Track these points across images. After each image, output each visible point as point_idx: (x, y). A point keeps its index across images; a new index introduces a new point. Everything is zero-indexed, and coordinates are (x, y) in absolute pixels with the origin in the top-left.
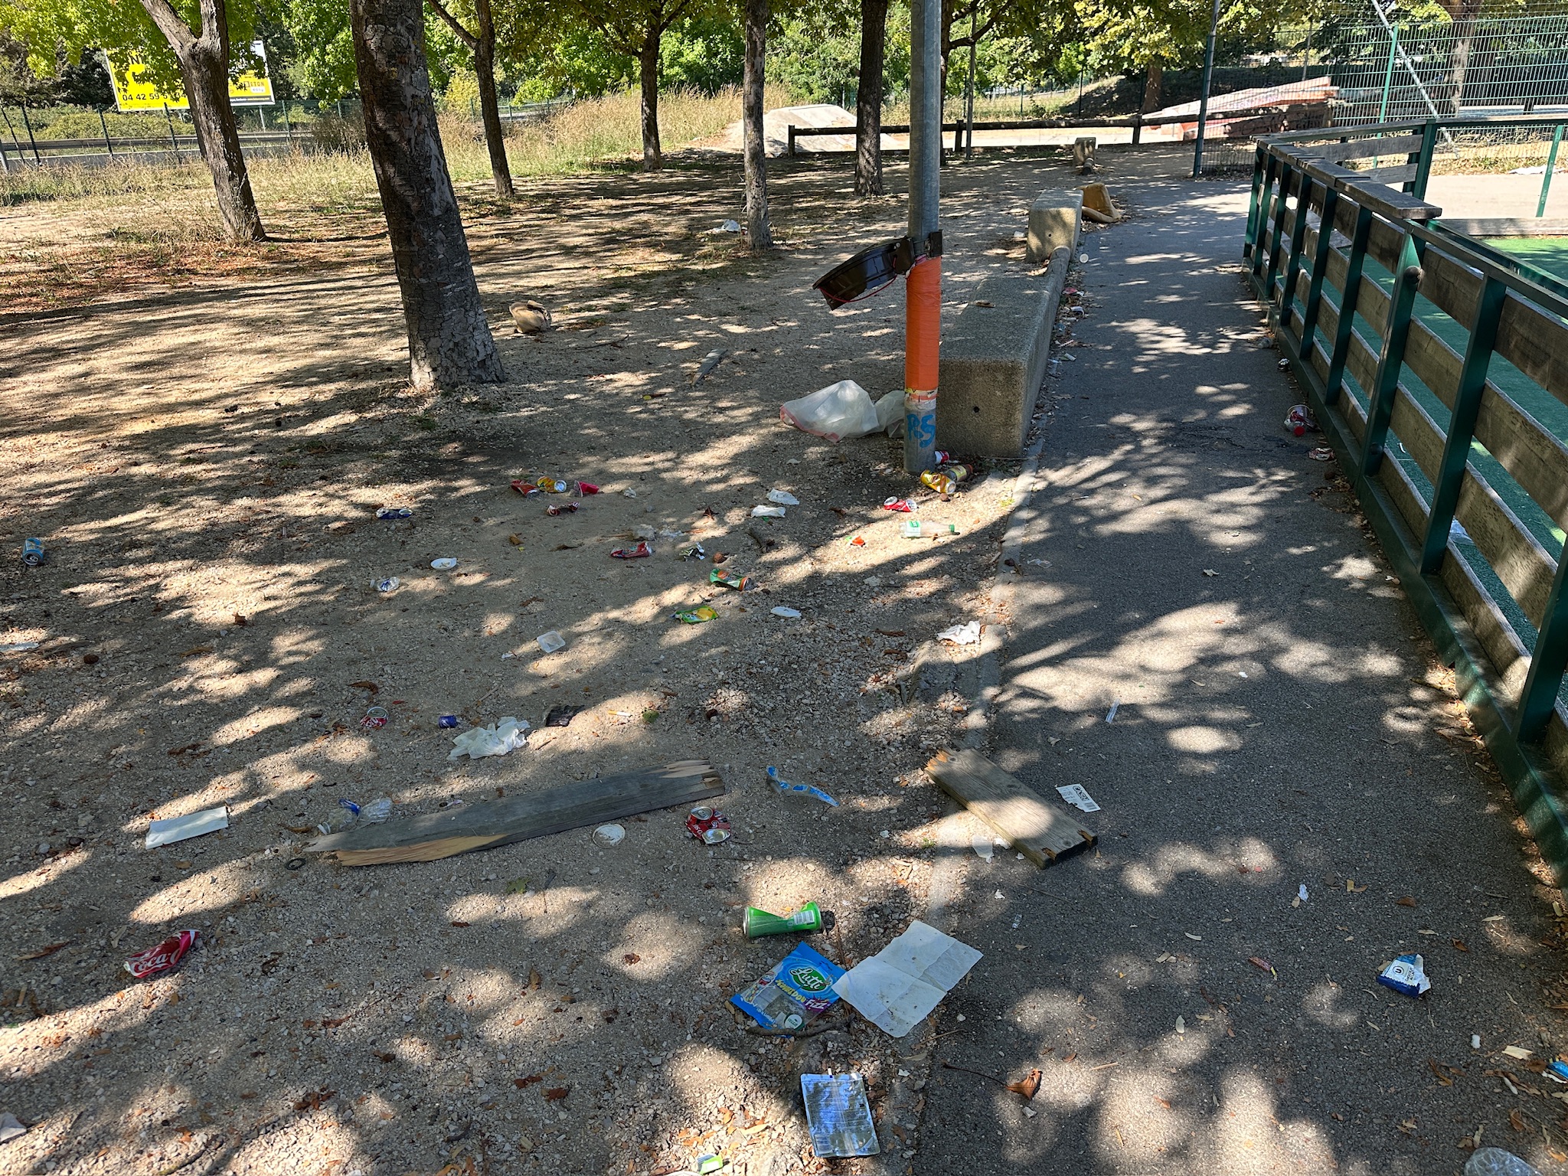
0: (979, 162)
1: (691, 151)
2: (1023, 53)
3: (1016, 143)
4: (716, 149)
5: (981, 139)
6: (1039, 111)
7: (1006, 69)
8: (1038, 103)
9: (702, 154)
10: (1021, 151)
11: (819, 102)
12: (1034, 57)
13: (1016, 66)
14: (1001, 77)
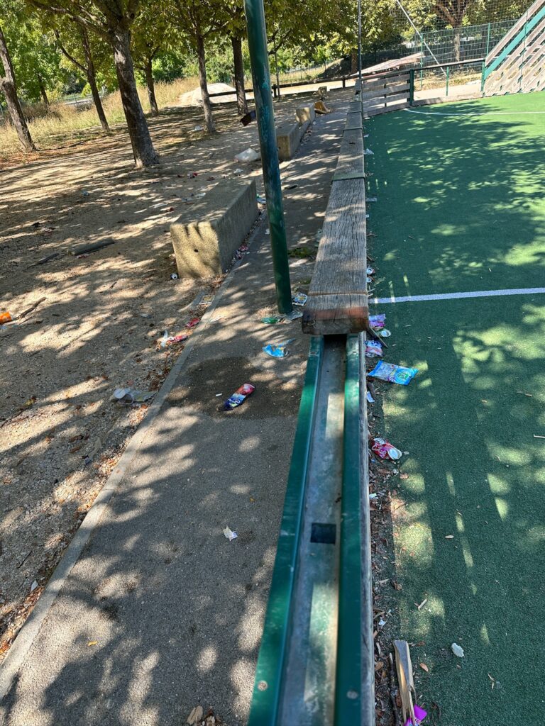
0: (284, 100)
1: (167, 108)
2: (298, 53)
3: (297, 92)
4: (177, 106)
5: (283, 92)
6: (309, 77)
7: (292, 60)
8: (309, 74)
9: (172, 109)
10: (299, 95)
11: (214, 82)
12: (303, 54)
13: (296, 59)
14: (290, 64)
